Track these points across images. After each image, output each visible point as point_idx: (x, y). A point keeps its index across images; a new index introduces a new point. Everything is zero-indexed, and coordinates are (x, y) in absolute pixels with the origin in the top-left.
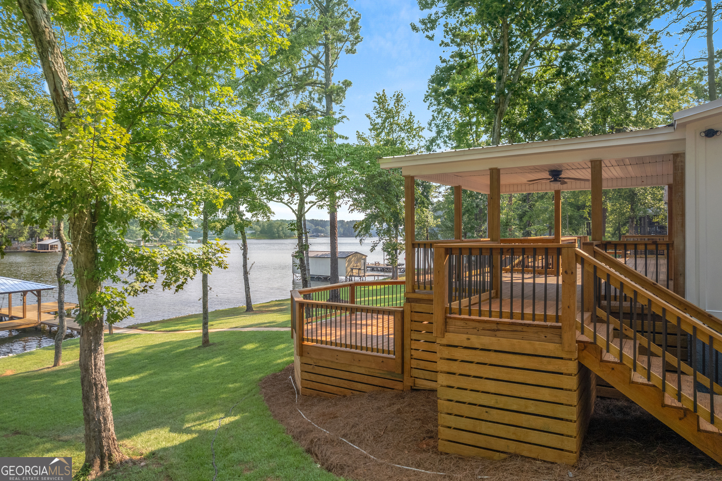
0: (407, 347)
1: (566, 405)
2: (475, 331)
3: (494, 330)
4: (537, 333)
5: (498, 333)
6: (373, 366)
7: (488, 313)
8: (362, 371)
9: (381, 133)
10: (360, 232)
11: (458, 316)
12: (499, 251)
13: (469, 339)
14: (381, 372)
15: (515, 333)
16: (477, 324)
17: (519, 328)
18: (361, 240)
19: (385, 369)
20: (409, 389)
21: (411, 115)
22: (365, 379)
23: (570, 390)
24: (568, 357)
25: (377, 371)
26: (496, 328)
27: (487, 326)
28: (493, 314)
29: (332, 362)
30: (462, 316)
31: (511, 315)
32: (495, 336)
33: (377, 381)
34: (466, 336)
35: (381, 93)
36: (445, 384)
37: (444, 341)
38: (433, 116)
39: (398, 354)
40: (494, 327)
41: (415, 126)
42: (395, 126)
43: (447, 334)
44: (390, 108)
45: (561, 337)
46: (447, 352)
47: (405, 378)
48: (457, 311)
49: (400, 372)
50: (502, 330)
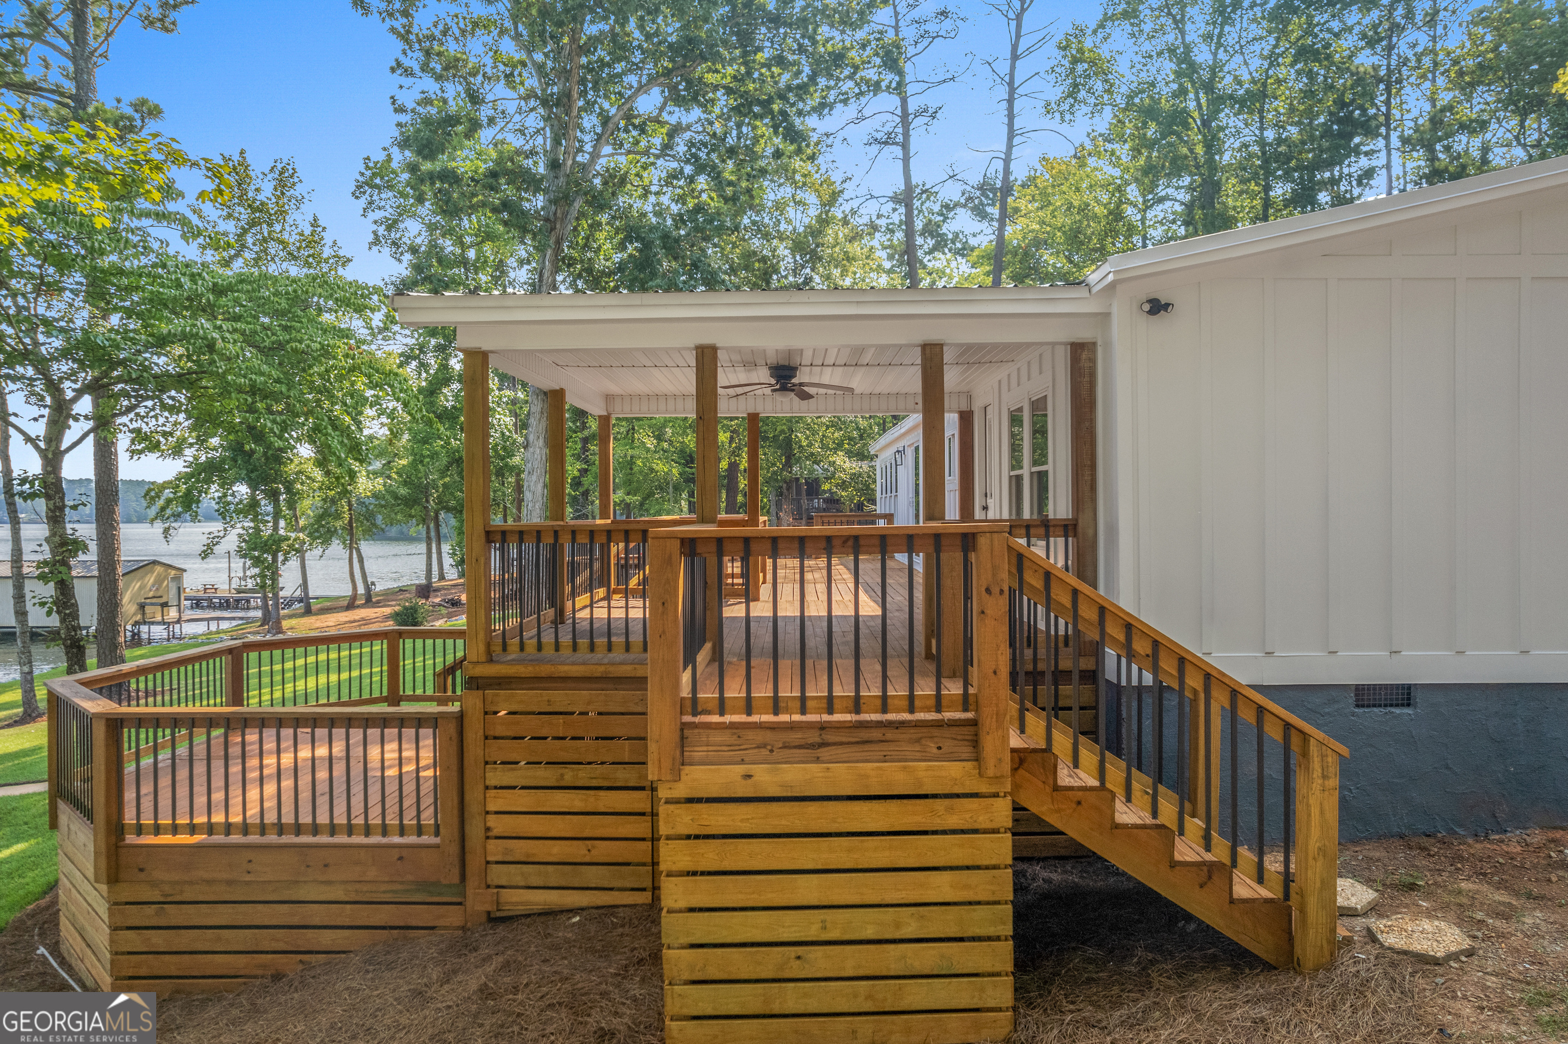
0: (473, 808)
1: (988, 903)
2: (765, 752)
3: (812, 746)
4: (918, 741)
5: (824, 753)
6: (372, 873)
7: (798, 704)
8: (338, 893)
9: (232, 258)
10: (163, 509)
11: (715, 719)
12: (823, 544)
13: (750, 776)
14: (399, 887)
15: (867, 747)
16: (769, 736)
17: (876, 734)
18: (166, 531)
19: (410, 878)
20: (484, 918)
21: (315, 223)
22: (347, 915)
23: (995, 867)
24: (993, 790)
25: (383, 887)
26: (818, 740)
27: (795, 737)
28: (810, 704)
29: (229, 883)
30: (728, 718)
31: (857, 705)
32: (818, 760)
33: (382, 915)
34: (741, 769)
35: (236, 158)
36: (682, 904)
37: (681, 790)
38: (375, 233)
39: (450, 831)
40: (813, 737)
41: (327, 252)
42: (273, 248)
43: (687, 769)
44: (261, 197)
45: (976, 743)
46: (687, 819)
47: (470, 892)
48: (714, 705)
49: (456, 880)
50: (835, 744)
